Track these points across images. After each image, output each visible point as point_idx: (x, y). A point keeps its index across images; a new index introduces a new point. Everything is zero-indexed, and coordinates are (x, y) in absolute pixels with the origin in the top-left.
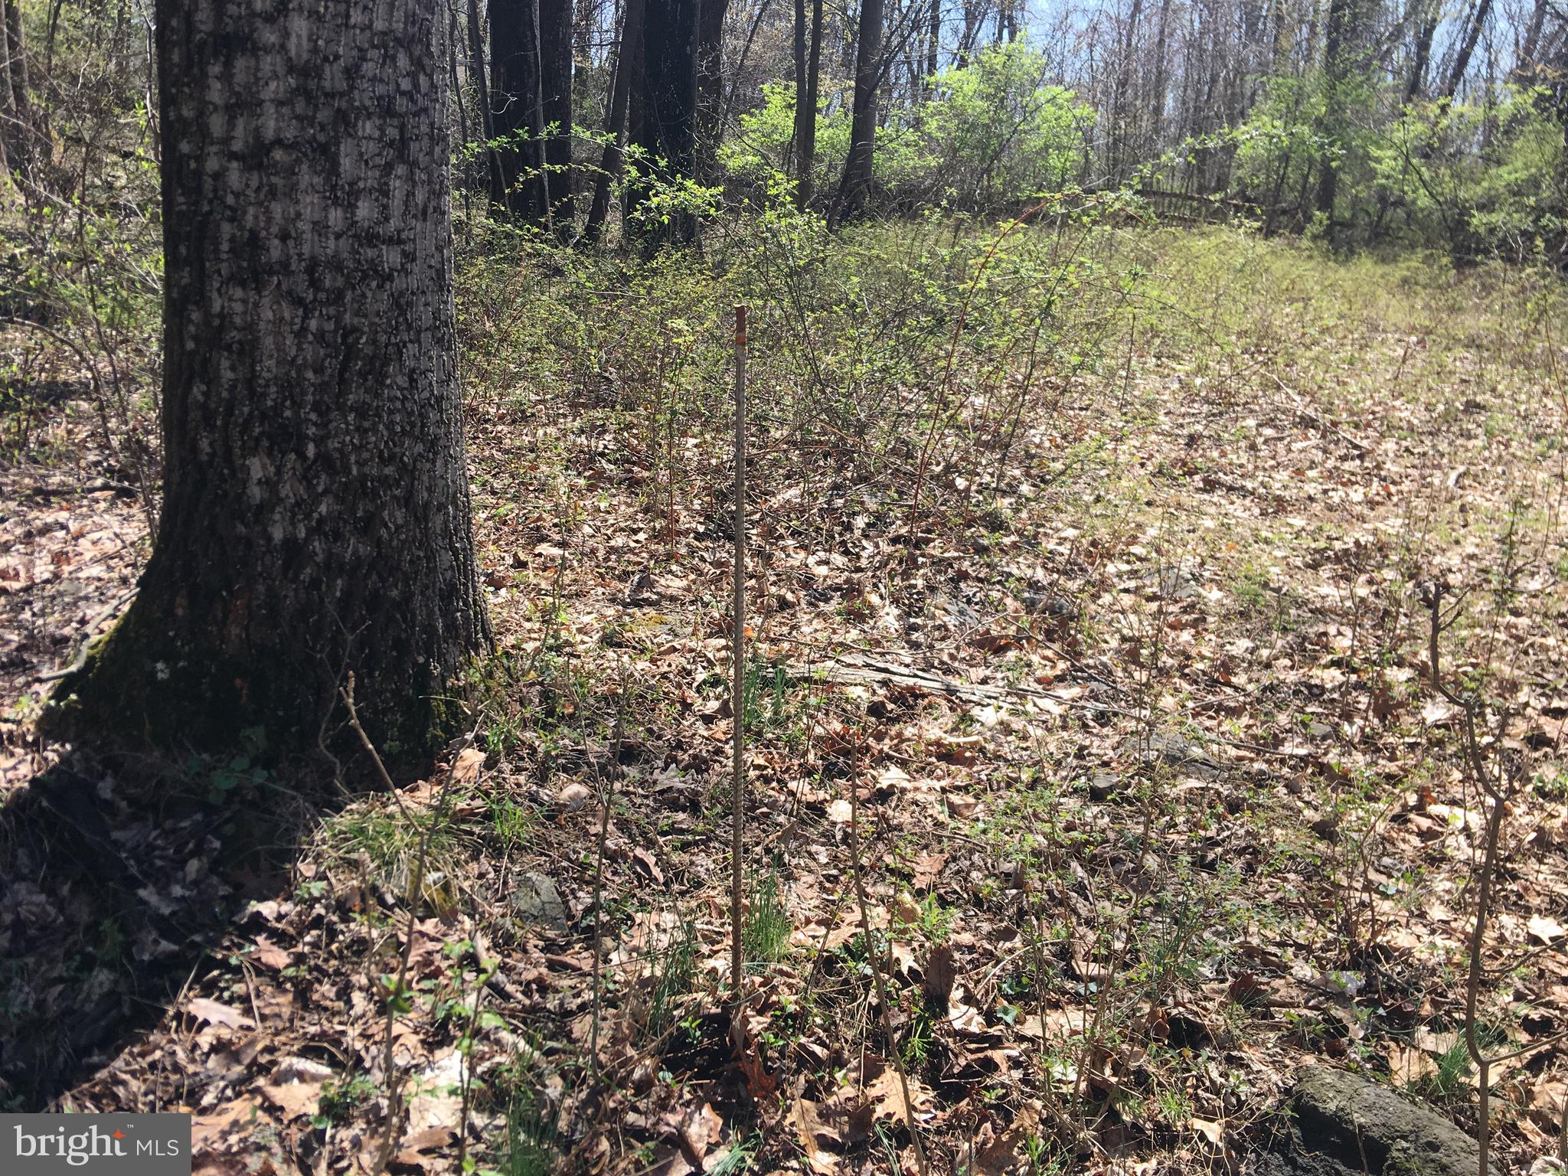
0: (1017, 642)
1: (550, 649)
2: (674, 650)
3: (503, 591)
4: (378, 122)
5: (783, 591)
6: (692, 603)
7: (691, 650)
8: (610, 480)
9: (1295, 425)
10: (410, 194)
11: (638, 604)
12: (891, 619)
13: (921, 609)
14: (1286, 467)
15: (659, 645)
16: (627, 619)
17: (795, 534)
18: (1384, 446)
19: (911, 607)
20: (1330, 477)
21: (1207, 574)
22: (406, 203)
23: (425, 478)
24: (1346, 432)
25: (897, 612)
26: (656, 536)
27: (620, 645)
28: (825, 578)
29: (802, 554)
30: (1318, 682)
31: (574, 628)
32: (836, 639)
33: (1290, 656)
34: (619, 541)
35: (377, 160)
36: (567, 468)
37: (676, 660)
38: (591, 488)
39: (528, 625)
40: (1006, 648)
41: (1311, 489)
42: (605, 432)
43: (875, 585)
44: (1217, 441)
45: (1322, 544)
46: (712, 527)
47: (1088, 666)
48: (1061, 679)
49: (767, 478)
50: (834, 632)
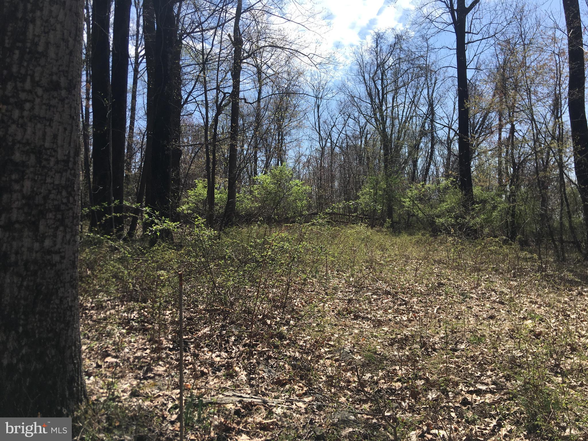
0: (289, 381)
1: (110, 400)
2: (159, 396)
3: (92, 378)
4: (54, 213)
5: (202, 369)
6: (167, 376)
7: (166, 395)
8: (136, 330)
9: (384, 294)
10: (64, 236)
11: (146, 378)
12: (243, 376)
13: (254, 371)
14: (381, 309)
15: (154, 394)
16: (141, 385)
17: (207, 346)
18: (413, 300)
19: (251, 371)
20: (396, 312)
21: (355, 350)
22: (63, 239)
23: (64, 337)
24: (400, 296)
25: (245, 373)
26: (153, 351)
27: (138, 396)
28: (219, 362)
29: (210, 353)
30: (394, 387)
31: (120, 391)
32: (222, 386)
33: (384, 379)
34: (139, 354)
35: (53, 226)
36: (118, 326)
37: (161, 400)
38: (128, 333)
39: (101, 391)
40: (285, 384)
41: (390, 316)
42: (134, 311)
43: (238, 363)
44: (358, 301)
45: (394, 336)
46: (175, 345)
47: (315, 388)
48: (305, 394)
49: (197, 325)
50: (222, 383)
